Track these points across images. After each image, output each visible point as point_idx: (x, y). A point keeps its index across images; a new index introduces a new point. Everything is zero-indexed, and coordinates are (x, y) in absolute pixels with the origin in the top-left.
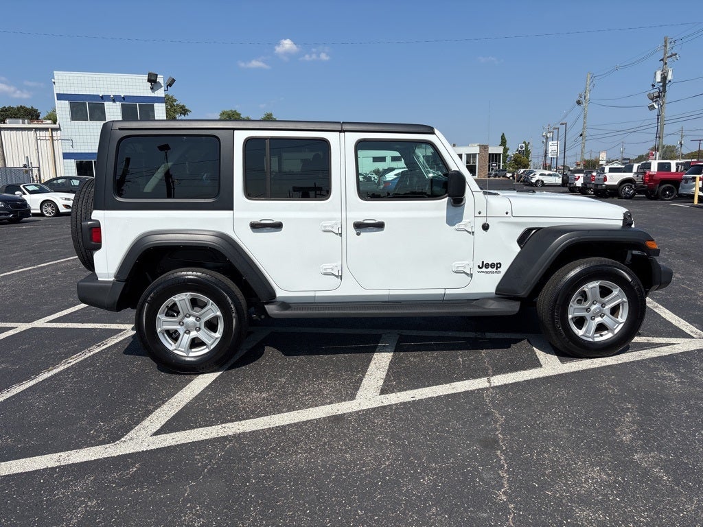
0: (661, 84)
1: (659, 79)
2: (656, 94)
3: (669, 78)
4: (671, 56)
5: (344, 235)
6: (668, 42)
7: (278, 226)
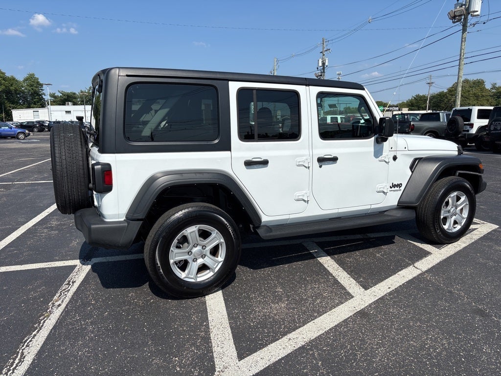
0: (322, 68)
1: (320, 64)
2: (320, 74)
3: (327, 64)
4: (326, 51)
5: (311, 168)
6: (325, 41)
7: (265, 163)
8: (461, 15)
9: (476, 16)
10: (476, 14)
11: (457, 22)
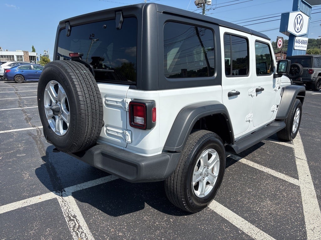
8: (202, 3)
9: (209, 4)
10: (210, 3)
11: (200, 7)
